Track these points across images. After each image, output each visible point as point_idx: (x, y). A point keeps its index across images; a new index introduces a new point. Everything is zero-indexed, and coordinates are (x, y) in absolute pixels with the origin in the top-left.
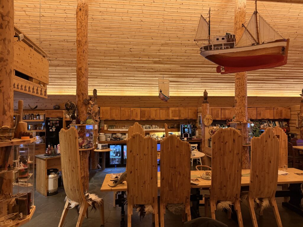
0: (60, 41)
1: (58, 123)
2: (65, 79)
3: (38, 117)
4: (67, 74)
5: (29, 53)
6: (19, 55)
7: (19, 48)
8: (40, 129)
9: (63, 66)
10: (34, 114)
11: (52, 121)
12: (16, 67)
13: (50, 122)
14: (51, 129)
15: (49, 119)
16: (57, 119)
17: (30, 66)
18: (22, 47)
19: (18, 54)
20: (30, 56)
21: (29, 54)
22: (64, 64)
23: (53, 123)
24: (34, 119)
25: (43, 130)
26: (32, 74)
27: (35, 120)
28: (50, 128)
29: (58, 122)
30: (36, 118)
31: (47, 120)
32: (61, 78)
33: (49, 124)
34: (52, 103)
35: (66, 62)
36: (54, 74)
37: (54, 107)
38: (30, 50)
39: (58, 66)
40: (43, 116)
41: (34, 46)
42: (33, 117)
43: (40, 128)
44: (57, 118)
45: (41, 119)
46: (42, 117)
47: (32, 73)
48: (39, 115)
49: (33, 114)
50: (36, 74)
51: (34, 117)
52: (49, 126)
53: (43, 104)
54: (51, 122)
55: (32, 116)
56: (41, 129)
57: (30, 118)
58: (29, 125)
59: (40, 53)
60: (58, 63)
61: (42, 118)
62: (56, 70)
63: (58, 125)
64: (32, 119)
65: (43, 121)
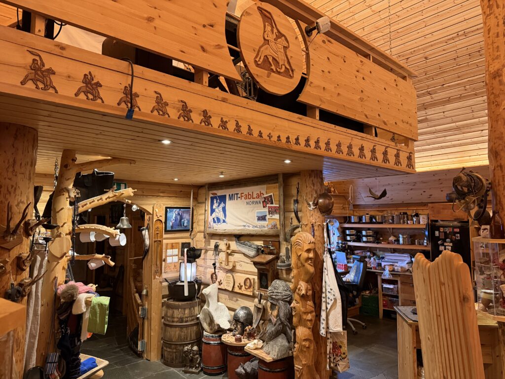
0: (449, 39)
1: (458, 233)
2: (469, 130)
3: (415, 219)
4: (471, 117)
5: (357, 69)
6: (329, 72)
7: (328, 59)
8: (420, 245)
9: (460, 98)
10: (409, 213)
11: (444, 227)
12: (321, 100)
13: (439, 230)
14: (442, 245)
15: (437, 224)
16: (456, 223)
17: (360, 99)
18: (338, 56)
19: (326, 71)
20: (360, 75)
21: (358, 71)
22: (461, 93)
23: (445, 233)
24: (408, 223)
25: (426, 246)
26: (366, 116)
27: (410, 225)
28: (440, 242)
29: (458, 230)
30: (412, 222)
31: (433, 226)
32: (458, 128)
33: (437, 233)
34: (443, 187)
35: (468, 87)
36: (441, 121)
37: (447, 197)
38: (361, 62)
39: (449, 101)
40: (426, 217)
41: (372, 54)
42: (406, 219)
43: (422, 241)
44: (455, 220)
45: (421, 223)
46: (424, 218)
47: (367, 113)
48: (417, 215)
49: (406, 213)
50: (379, 115)
51: (408, 220)
52: (438, 238)
53: (424, 192)
54: (442, 230)
55: (404, 216)
56: (423, 244)
57: (402, 221)
58: (400, 236)
59: (391, 70)
60: (449, 95)
61: (423, 221)
62: (445, 113)
63: (459, 238)
64: (404, 223)
65: (424, 227)
